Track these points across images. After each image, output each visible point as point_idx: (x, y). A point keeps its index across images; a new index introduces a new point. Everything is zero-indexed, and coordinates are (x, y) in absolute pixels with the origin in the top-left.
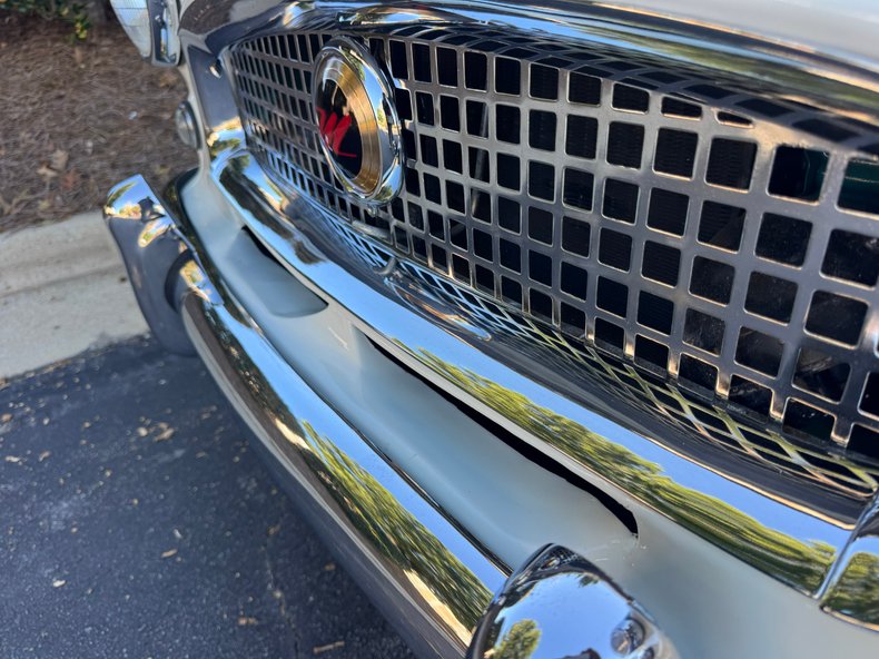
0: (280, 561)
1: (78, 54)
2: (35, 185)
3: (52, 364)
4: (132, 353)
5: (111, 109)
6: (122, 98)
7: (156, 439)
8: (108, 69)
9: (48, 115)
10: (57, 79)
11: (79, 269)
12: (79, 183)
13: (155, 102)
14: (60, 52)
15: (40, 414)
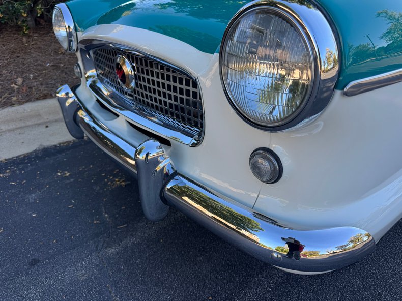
0: (107, 207)
1: (25, 39)
2: (10, 91)
3: (22, 155)
4: (53, 151)
5: (39, 62)
6: (44, 58)
7: (64, 176)
8: (37, 46)
9: (14, 64)
10: (16, 50)
11: (29, 123)
12: (28, 90)
13: (57, 59)
14: (17, 38)
15: (20, 170)
